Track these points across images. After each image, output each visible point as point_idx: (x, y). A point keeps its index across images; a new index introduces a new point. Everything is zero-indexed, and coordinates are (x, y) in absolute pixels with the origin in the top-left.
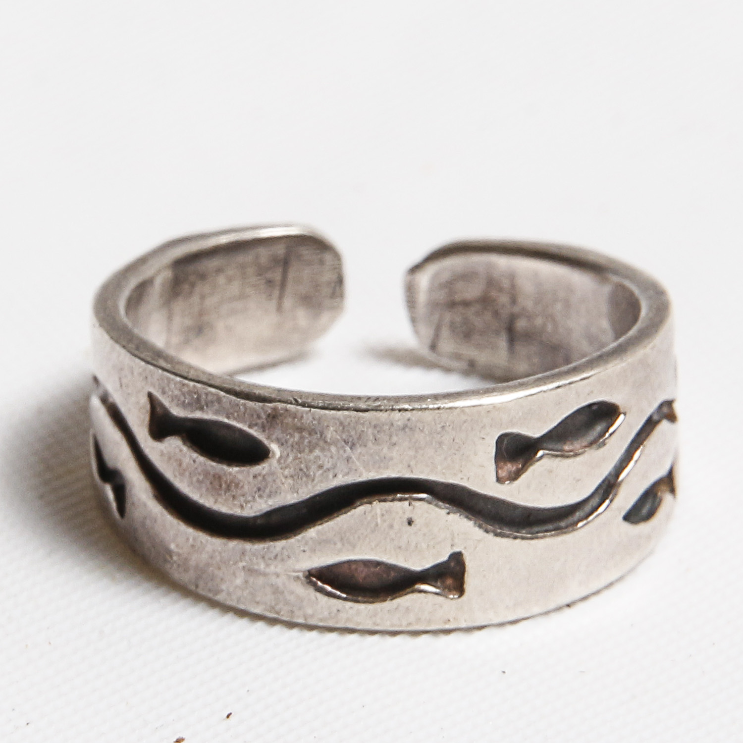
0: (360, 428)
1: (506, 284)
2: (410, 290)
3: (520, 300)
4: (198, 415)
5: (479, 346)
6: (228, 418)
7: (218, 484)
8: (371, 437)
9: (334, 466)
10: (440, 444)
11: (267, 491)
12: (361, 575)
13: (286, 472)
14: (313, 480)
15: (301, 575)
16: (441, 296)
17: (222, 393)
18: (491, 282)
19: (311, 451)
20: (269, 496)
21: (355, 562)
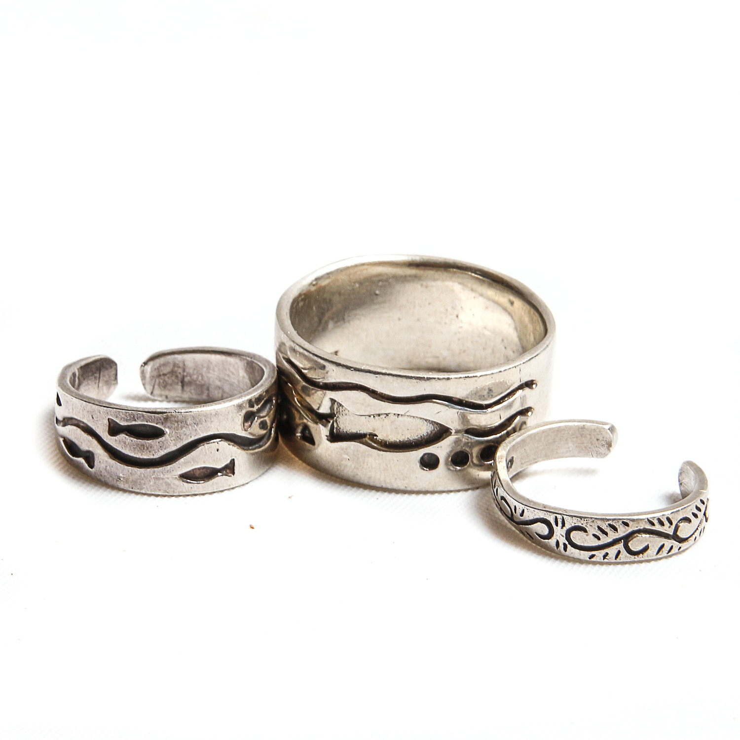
0: (200, 417)
1: (181, 365)
2: (143, 373)
3: (187, 370)
4: (134, 423)
5: (169, 390)
6: (147, 422)
7: (143, 448)
8: (204, 420)
9: (191, 433)
10: (227, 419)
11: (164, 447)
12: (197, 473)
13: (172, 439)
14: (182, 440)
15: (177, 477)
16: (155, 373)
17: (144, 413)
18: (175, 365)
19: (182, 429)
20: (165, 449)
21: (195, 469)
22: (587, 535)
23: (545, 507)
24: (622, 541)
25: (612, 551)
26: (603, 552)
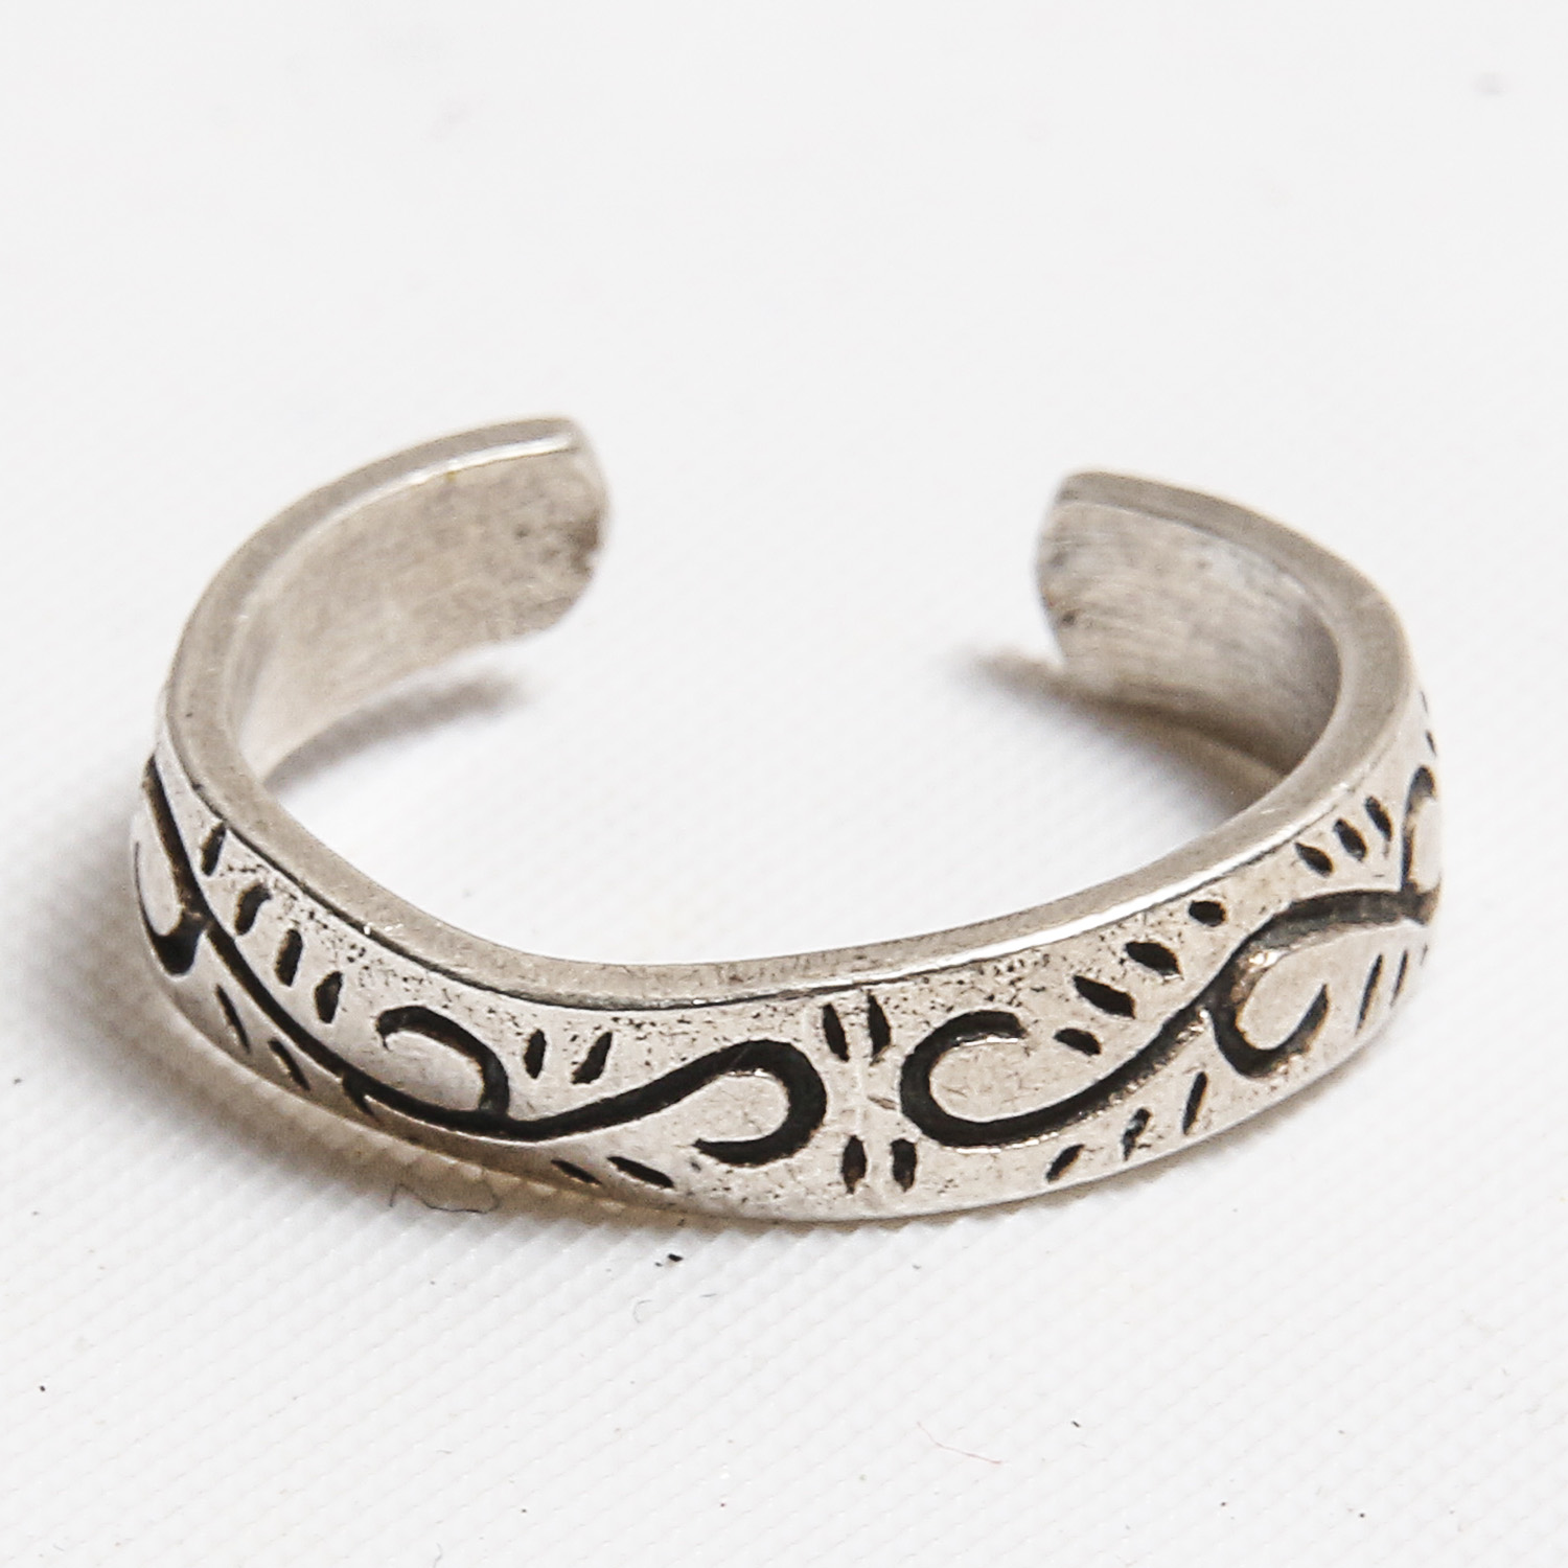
22: (1027, 1050)
23: (734, 979)
24: (1204, 1014)
25: (1164, 1092)
26: (1119, 1114)
